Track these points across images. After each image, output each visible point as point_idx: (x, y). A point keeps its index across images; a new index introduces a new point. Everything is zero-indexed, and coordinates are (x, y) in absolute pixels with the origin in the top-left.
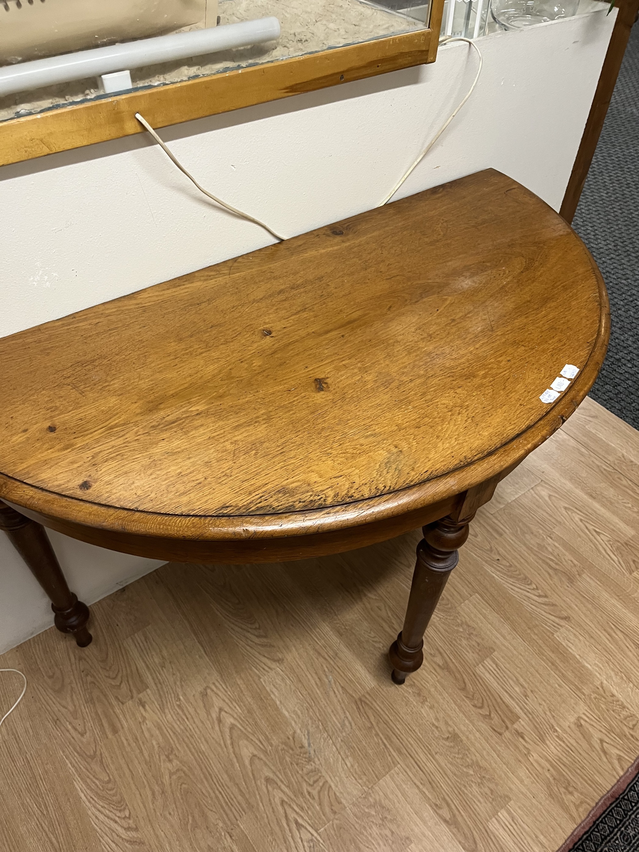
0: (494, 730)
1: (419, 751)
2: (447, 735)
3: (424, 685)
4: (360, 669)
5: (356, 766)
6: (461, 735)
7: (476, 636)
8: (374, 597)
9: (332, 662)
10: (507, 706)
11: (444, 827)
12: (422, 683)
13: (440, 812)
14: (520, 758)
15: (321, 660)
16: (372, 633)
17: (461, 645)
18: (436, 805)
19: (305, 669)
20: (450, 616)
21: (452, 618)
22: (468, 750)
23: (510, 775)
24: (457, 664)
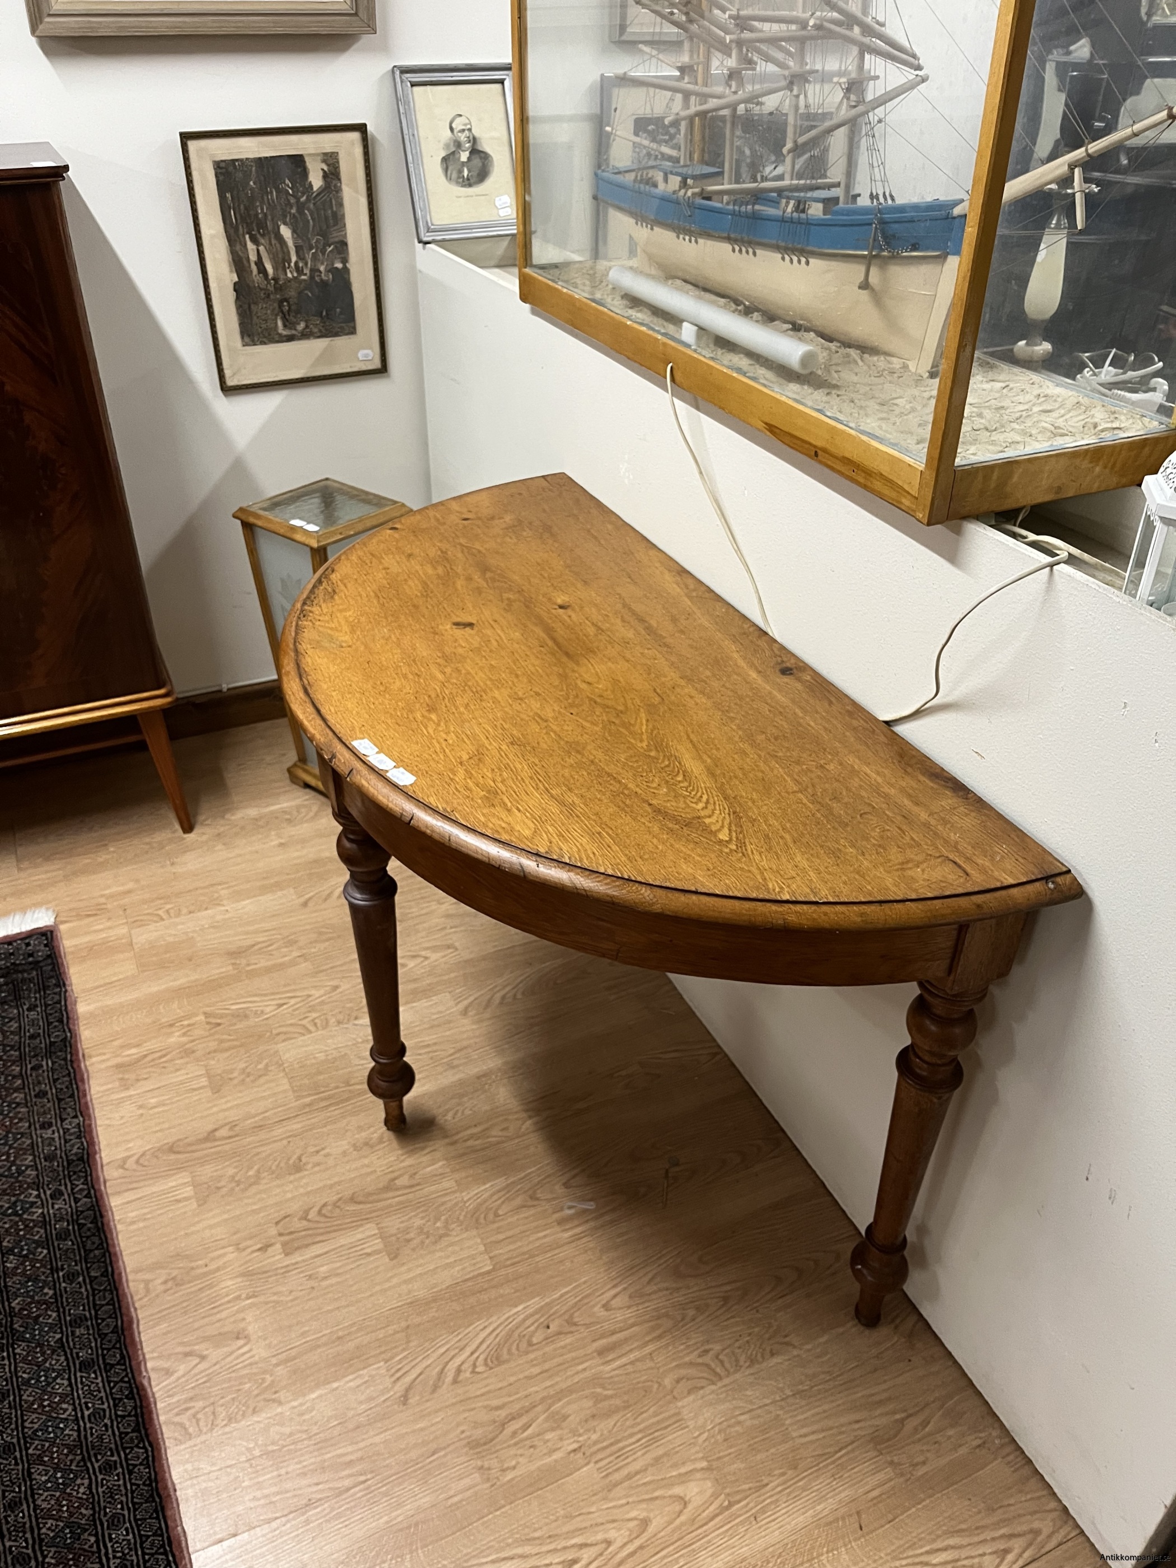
0: (285, 1217)
1: (299, 1126)
2: (304, 1160)
3: (376, 1153)
4: (424, 1088)
5: (313, 1061)
6: (298, 1175)
7: (423, 1242)
8: (524, 1127)
9: (444, 1061)
10: (307, 1246)
11: (210, 1127)
12: (380, 1152)
13: (227, 1127)
14: (238, 1235)
15: (452, 1051)
16: (470, 1112)
18: (235, 1126)
19: (446, 1034)
20: (465, 1216)
21: (461, 1218)
22: (277, 1178)
23: (226, 1216)
24: (390, 1201)
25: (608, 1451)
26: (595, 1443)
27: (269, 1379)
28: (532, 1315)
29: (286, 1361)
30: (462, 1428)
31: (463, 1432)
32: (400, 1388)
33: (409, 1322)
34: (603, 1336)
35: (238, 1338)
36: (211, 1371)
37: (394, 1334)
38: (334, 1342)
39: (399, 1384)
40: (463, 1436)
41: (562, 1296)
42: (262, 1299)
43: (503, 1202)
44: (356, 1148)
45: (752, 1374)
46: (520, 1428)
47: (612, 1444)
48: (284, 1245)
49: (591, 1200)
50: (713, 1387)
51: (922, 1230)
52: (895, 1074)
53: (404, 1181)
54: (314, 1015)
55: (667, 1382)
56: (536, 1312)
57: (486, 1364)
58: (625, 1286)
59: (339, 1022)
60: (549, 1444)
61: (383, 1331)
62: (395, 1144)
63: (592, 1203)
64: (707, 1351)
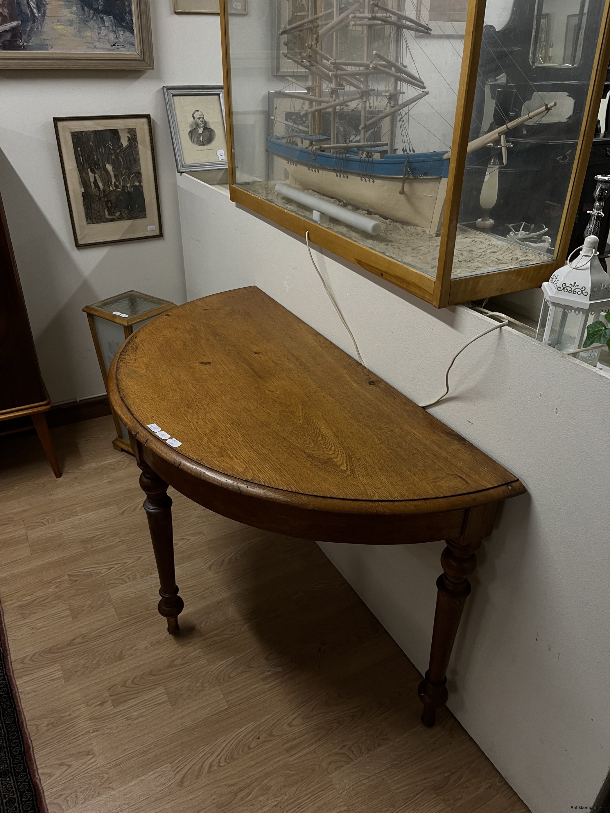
0: (113, 686)
1: (121, 634)
2: (124, 653)
3: (163, 647)
4: (189, 610)
5: (128, 598)
6: (120, 662)
7: (190, 695)
8: (243, 629)
9: (199, 595)
10: (126, 701)
11: (71, 638)
12: (165, 646)
13: (80, 638)
14: (87, 697)
15: (203, 589)
16: (214, 622)
17: (185, 681)
18: (85, 636)
19: (200, 580)
20: (212, 679)
21: (210, 680)
22: (108, 664)
23: (80, 687)
24: (170, 673)
25: (294, 805)
26: (287, 800)
27: (106, 776)
28: (250, 732)
29: (116, 765)
30: (213, 797)
31: (214, 799)
32: (179, 777)
33: (183, 741)
34: (288, 741)
35: (88, 755)
36: (74, 773)
37: (175, 748)
38: (142, 754)
39: (178, 775)
40: (214, 801)
41: (266, 720)
42: (101, 732)
43: (233, 670)
44: (152, 645)
45: (369, 757)
46: (246, 795)
47: (295, 801)
48: (113, 701)
49: (279, 666)
50: (349, 766)
51: (454, 672)
52: (437, 589)
53: (179, 661)
54: (128, 573)
55: (324, 764)
56: (252, 731)
57: (226, 762)
58: (300, 713)
59: (142, 577)
60: (262, 803)
61: (168, 746)
62: (173, 641)
63: (281, 668)
64: (344, 746)
